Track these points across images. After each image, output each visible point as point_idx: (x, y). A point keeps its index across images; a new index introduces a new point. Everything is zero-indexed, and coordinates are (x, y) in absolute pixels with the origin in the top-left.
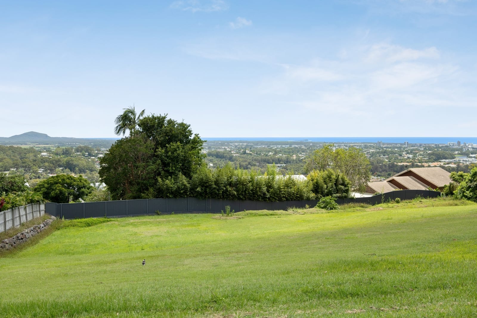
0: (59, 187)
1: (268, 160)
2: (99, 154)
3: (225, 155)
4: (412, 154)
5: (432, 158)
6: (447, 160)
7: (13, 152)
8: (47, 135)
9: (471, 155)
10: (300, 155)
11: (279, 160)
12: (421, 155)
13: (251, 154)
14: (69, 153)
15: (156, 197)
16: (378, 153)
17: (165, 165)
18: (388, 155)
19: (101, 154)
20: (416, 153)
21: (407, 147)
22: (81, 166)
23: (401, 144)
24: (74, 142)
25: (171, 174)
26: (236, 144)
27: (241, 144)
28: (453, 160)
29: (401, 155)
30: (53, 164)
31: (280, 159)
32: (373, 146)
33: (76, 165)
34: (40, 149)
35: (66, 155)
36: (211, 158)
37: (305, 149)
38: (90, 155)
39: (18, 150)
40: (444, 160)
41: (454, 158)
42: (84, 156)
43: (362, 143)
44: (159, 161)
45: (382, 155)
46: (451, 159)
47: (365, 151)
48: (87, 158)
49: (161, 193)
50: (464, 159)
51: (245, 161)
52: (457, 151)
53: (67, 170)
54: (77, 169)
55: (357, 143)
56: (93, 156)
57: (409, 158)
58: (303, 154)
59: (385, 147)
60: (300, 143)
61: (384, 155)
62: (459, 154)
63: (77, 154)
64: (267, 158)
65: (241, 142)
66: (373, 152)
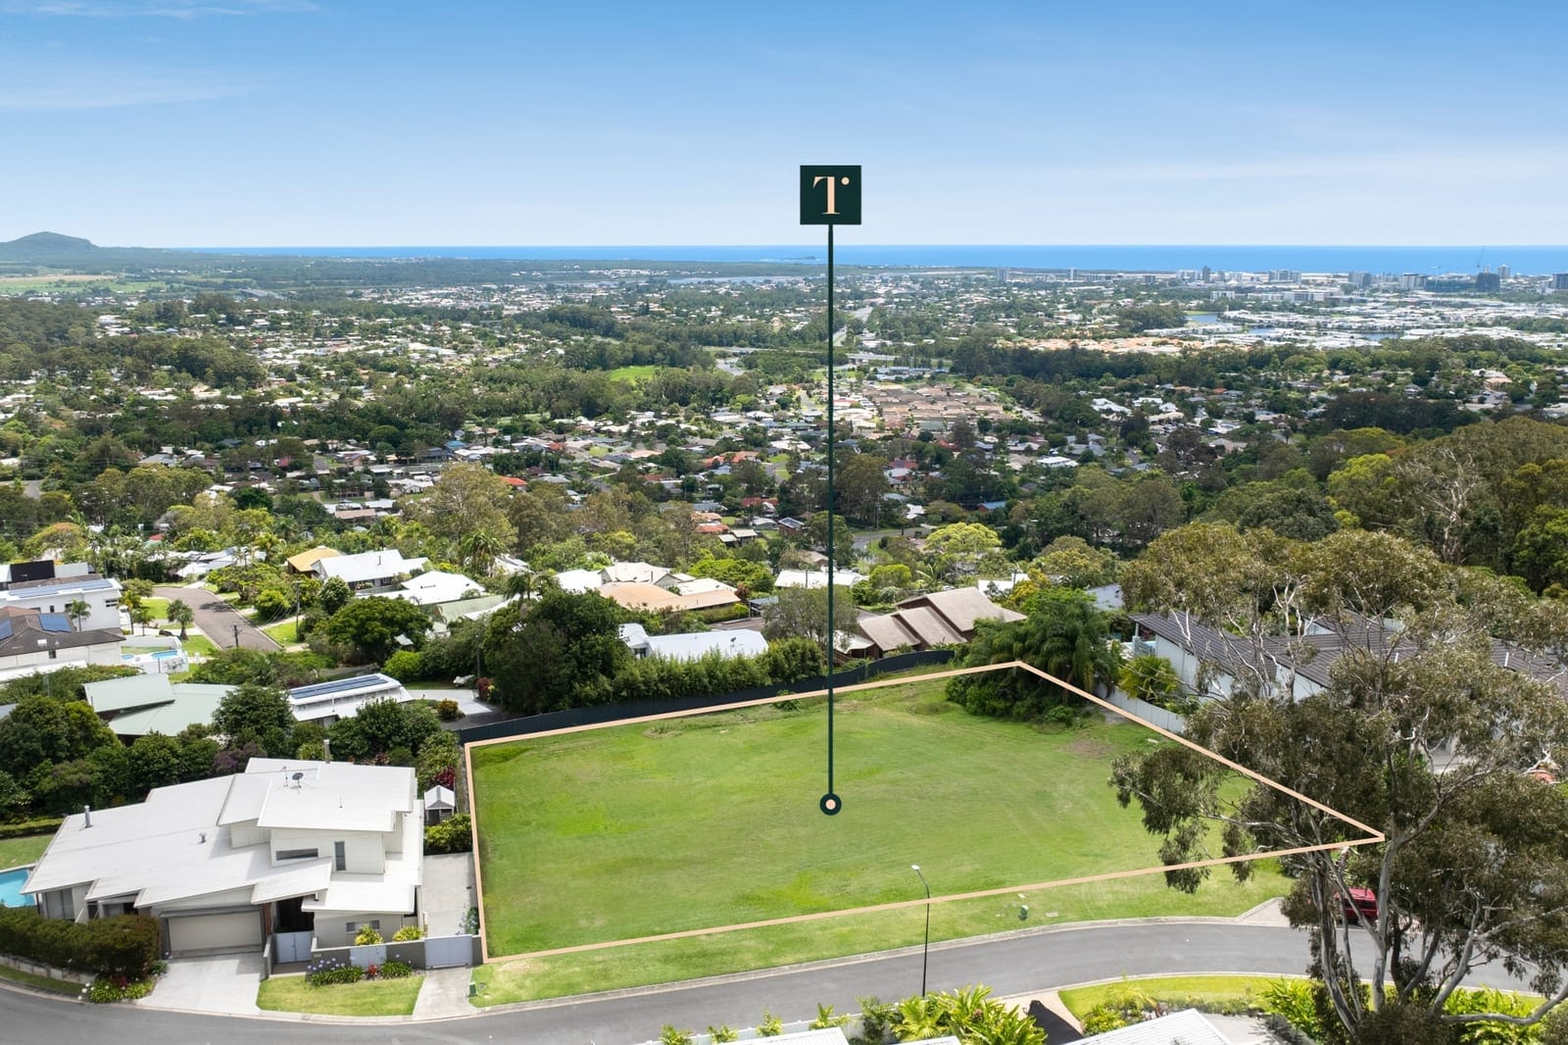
0: (377, 626)
1: (708, 335)
2: (256, 317)
3: (595, 318)
4: (1081, 309)
5: (1128, 325)
6: (1165, 331)
7: (24, 315)
8: (88, 242)
9: (1228, 313)
10: (792, 315)
11: (735, 334)
12: (1102, 312)
13: (662, 315)
14: (173, 316)
15: (572, 707)
16: (995, 307)
17: (581, 665)
18: (1018, 315)
19: (262, 316)
20: (1092, 307)
21: (1071, 285)
22: (220, 363)
23: (1059, 272)
24: (170, 267)
25: (589, 678)
26: (622, 272)
27: (634, 272)
28: (1180, 329)
29: (1050, 316)
30: (144, 357)
31: (739, 333)
32: (985, 280)
33: (205, 360)
34: (80, 290)
35: (166, 322)
36: (557, 329)
37: (806, 296)
38: (232, 321)
39: (37, 310)
40: (1158, 330)
41: (1181, 323)
42: (216, 323)
43: (957, 269)
44: (574, 662)
45: (1003, 315)
46: (1176, 326)
47: (962, 301)
48: (225, 328)
49: (578, 702)
50: (1208, 328)
51: (648, 342)
52: (1196, 298)
53: (184, 374)
54: (210, 371)
55: (944, 269)
56: (240, 324)
57: (1069, 324)
58: (799, 312)
59: (1016, 285)
60: (794, 270)
61: (1008, 316)
62: (1199, 308)
63: (196, 319)
64: (706, 327)
65: (633, 264)
66: (980, 304)
